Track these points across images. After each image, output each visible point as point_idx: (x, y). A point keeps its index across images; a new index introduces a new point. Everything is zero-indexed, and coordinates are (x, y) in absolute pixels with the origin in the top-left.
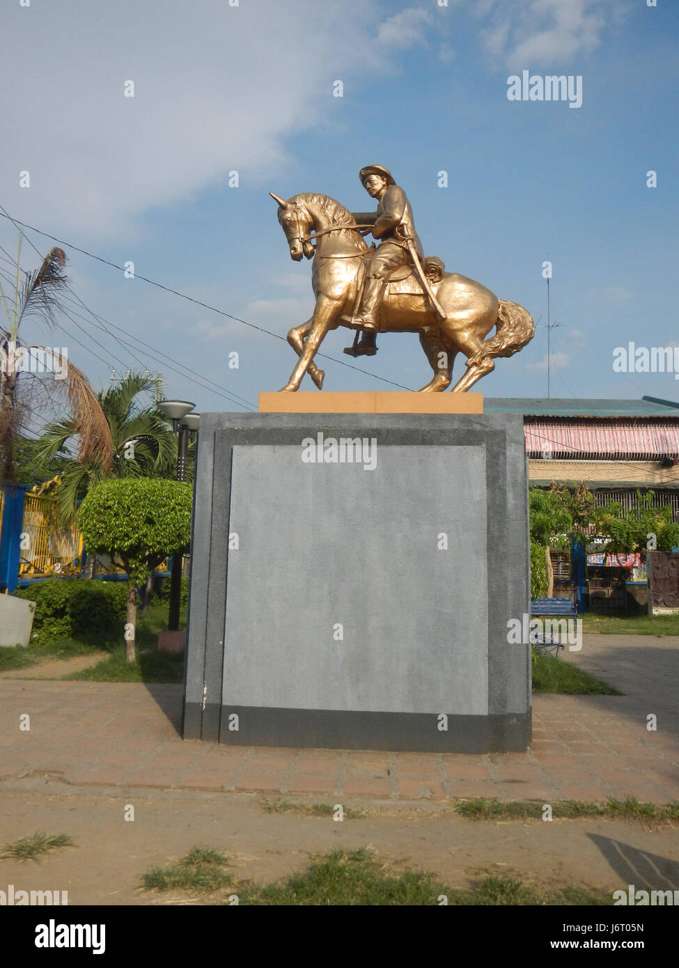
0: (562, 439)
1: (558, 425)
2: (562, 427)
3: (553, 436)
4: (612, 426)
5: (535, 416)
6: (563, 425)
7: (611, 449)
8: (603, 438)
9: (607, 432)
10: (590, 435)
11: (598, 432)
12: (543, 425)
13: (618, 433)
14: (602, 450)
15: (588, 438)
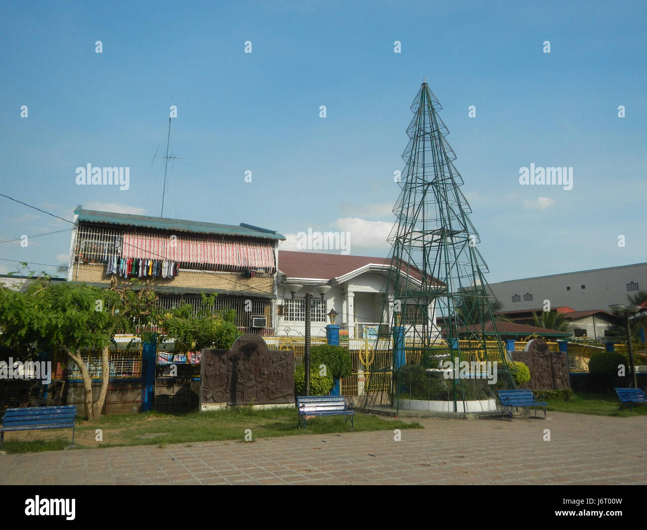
0: (158, 248)
1: (156, 237)
2: (160, 239)
3: (150, 246)
4: (204, 241)
5: (134, 226)
6: (161, 237)
7: (200, 260)
8: (195, 251)
9: (199, 245)
10: (184, 247)
11: (191, 245)
12: (143, 235)
13: (209, 246)
14: (193, 260)
15: (182, 250)
